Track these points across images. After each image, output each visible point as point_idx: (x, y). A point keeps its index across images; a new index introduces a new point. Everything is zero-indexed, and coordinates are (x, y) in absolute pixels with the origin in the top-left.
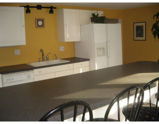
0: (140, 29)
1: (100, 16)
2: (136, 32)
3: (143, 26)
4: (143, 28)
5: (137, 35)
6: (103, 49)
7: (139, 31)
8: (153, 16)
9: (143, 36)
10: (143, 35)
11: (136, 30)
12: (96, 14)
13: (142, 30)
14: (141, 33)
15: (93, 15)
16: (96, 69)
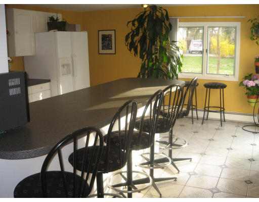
0: (108, 39)
1: (60, 20)
2: (102, 44)
3: (111, 35)
4: (111, 38)
5: (103, 46)
6: (68, 65)
7: (106, 42)
8: (127, 23)
9: (111, 49)
10: (111, 46)
11: (102, 40)
12: (55, 18)
13: (110, 41)
14: (108, 44)
15: (52, 19)
16: (61, 94)
